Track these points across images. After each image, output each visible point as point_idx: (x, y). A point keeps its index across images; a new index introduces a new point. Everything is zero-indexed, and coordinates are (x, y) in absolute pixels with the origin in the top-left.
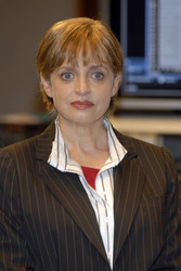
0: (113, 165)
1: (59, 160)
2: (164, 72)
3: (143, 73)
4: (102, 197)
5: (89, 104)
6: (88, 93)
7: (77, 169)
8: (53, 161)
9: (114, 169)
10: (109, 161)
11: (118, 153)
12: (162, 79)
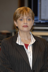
0: (32, 43)
1: (19, 42)
2: (42, 20)
3: (37, 20)
4: (29, 51)
5: (27, 26)
6: (27, 23)
7: (23, 44)
8: (17, 42)
9: (32, 44)
10: (31, 42)
11: (33, 41)
12: (42, 22)
